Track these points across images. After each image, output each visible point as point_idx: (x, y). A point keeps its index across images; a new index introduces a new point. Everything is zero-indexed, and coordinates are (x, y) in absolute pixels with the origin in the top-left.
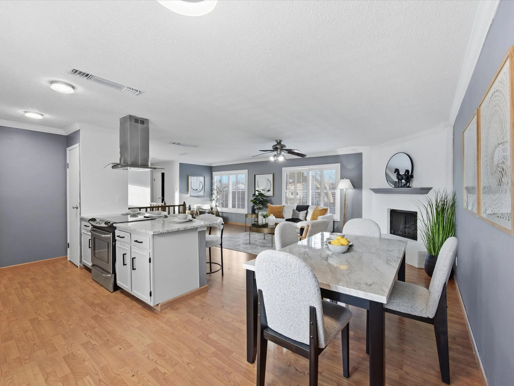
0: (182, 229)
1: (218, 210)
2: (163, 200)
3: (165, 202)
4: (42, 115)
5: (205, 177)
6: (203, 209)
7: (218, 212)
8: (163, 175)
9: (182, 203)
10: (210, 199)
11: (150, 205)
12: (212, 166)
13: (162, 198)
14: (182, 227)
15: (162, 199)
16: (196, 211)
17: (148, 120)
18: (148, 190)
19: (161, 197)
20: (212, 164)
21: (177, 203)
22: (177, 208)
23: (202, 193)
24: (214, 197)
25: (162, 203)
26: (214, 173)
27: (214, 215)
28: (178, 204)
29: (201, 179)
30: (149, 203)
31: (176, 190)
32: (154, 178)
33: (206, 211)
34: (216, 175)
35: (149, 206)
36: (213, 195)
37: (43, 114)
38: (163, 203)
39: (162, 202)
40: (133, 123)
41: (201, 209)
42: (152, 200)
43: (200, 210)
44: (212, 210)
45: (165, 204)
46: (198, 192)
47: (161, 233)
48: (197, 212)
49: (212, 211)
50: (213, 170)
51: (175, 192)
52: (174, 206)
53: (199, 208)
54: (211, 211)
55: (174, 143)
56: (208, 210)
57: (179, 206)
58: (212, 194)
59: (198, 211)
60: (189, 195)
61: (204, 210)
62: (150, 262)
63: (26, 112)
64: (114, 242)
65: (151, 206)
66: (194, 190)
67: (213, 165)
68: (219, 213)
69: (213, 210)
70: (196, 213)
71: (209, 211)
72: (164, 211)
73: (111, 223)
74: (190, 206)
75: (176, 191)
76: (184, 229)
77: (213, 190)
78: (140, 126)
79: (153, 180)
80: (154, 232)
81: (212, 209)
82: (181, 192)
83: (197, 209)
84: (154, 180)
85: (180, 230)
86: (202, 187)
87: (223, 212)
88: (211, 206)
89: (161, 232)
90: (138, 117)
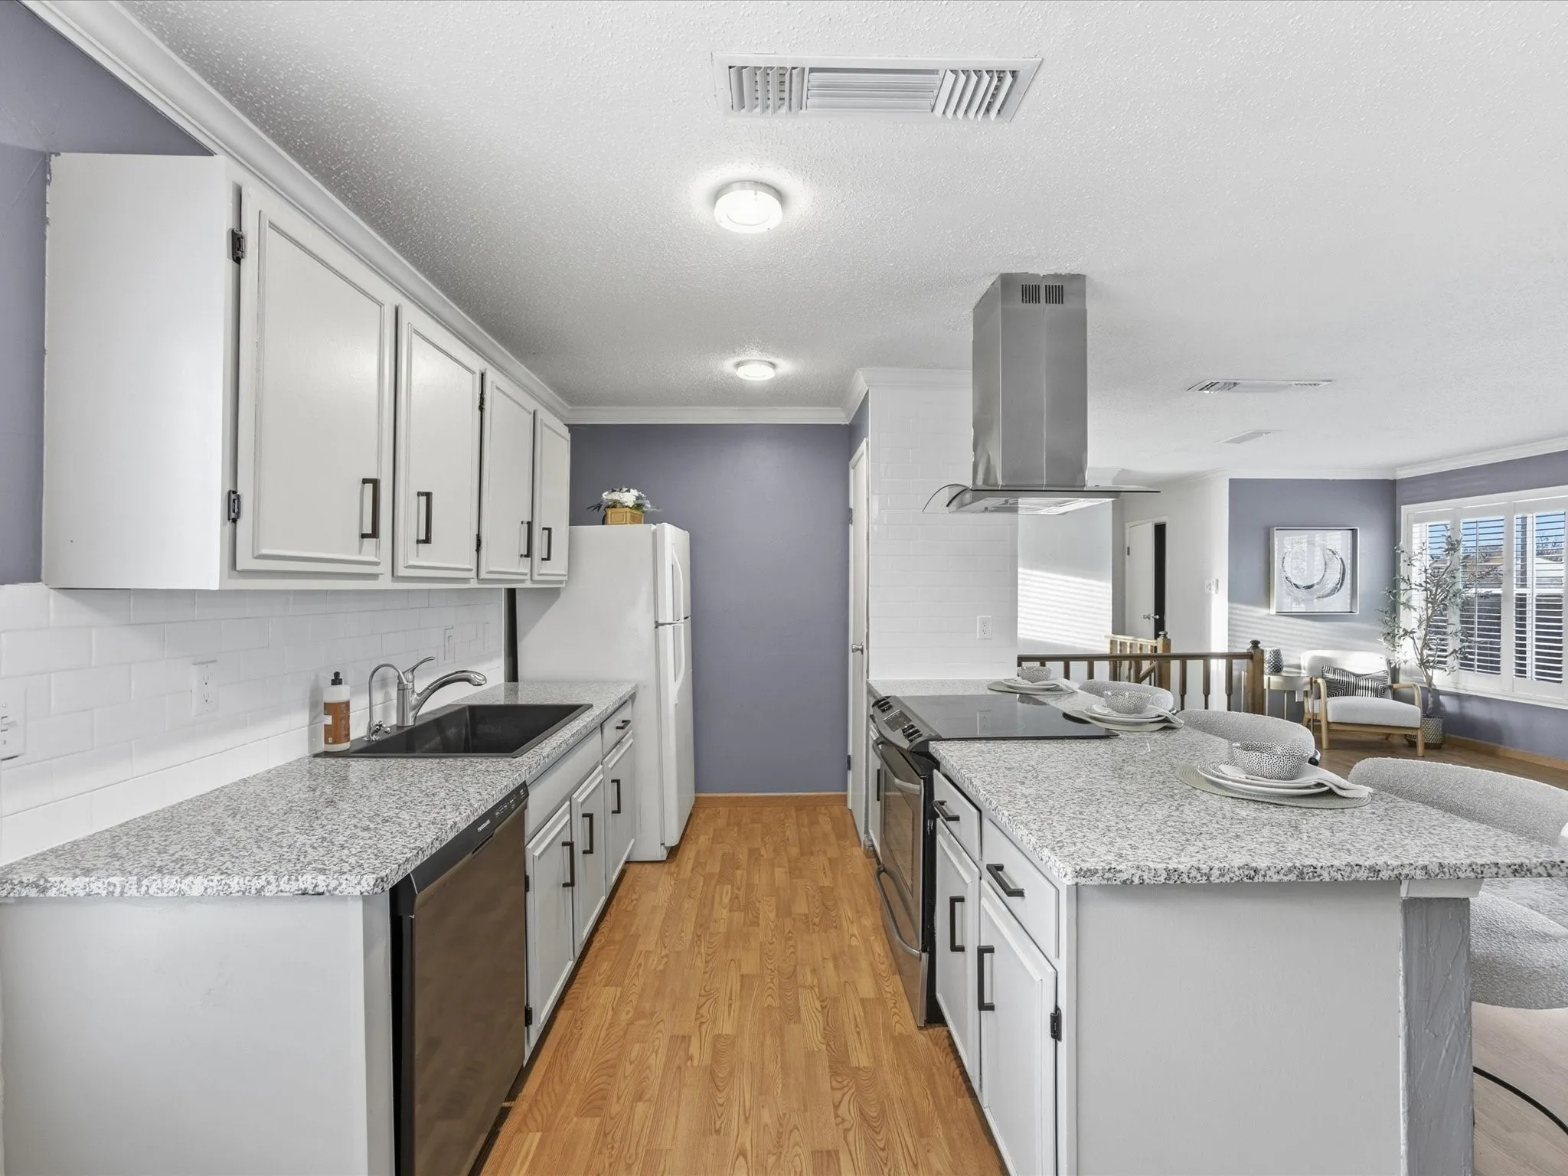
0: (1281, 876)
1: (1435, 681)
2: (1160, 626)
3: (1165, 636)
4: (773, 365)
5: (1354, 531)
6: (1344, 671)
7: (1437, 693)
8: (1160, 530)
9: (1245, 647)
10: (1386, 630)
11: (1113, 643)
12: (1399, 478)
13: (1158, 617)
14: (1280, 865)
15: (1155, 619)
16: (1308, 679)
17: (1079, 279)
18: (1103, 590)
19: (1152, 613)
20: (1393, 468)
21: (1219, 642)
22: (1218, 667)
23: (1339, 603)
24: (1410, 619)
25: (1156, 638)
26: (1406, 511)
27: (1413, 703)
28: (1225, 650)
29: (1338, 540)
30: (1106, 637)
31: (1213, 587)
32: (1127, 545)
33: (1363, 683)
34: (1421, 519)
35: (1106, 649)
36: (1403, 612)
37: (772, 359)
38: (1160, 640)
39: (1157, 636)
40: (1018, 305)
41: (1335, 671)
42: (1119, 626)
43: (1330, 676)
44: (1395, 680)
45: (1167, 644)
46: (1319, 598)
47: (1124, 882)
48: (1312, 682)
49: (1395, 686)
50: (1400, 494)
51: (1209, 596)
52: (1205, 657)
53: (1321, 667)
54: (1389, 682)
55: (1209, 387)
56: (1374, 679)
57: (1230, 657)
58: (1393, 607)
59: (1320, 681)
60: (1273, 611)
61: (1352, 679)
62: (1056, 1034)
63: (738, 365)
64: (931, 818)
65: (1114, 653)
66: (1297, 586)
67: (1401, 474)
68: (1441, 697)
69: (1403, 680)
70: (1308, 688)
71: (1380, 686)
72: (1160, 686)
73: (926, 733)
74: (1277, 654)
75: (1213, 592)
76: (1292, 877)
77: (1403, 586)
78: (1045, 310)
79: (1122, 552)
80: (1078, 873)
81: (1394, 672)
82: (1234, 597)
83: (1311, 669)
84: (1128, 554)
85: (1259, 879)
86: (1337, 576)
87: (1470, 697)
88: (1389, 663)
89: (1125, 876)
90: (1038, 275)
